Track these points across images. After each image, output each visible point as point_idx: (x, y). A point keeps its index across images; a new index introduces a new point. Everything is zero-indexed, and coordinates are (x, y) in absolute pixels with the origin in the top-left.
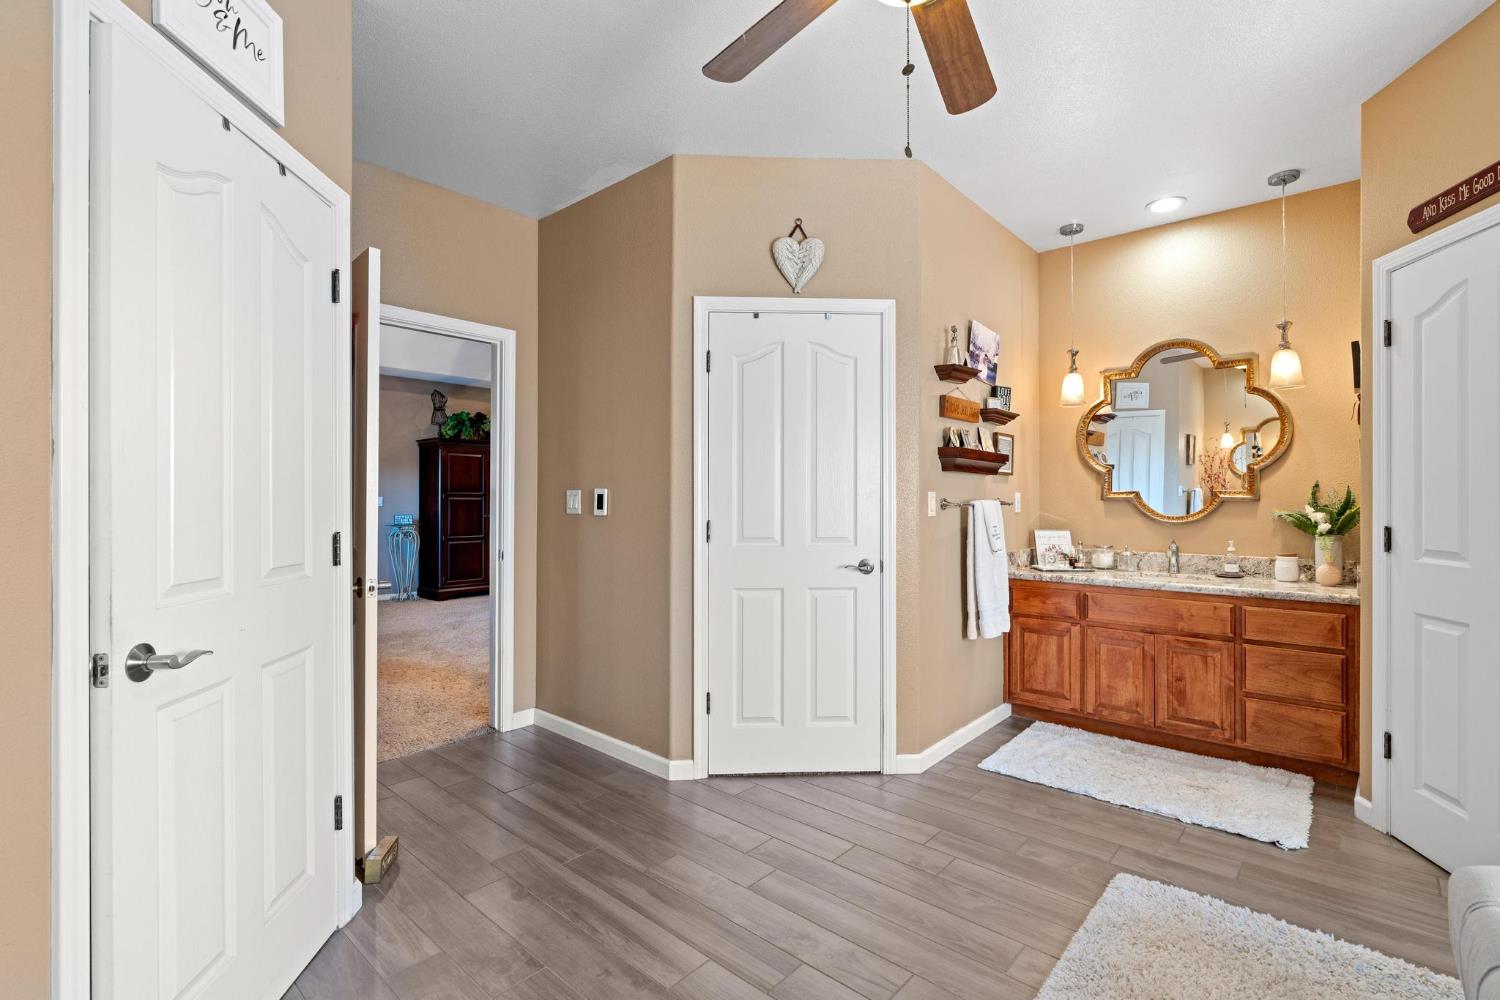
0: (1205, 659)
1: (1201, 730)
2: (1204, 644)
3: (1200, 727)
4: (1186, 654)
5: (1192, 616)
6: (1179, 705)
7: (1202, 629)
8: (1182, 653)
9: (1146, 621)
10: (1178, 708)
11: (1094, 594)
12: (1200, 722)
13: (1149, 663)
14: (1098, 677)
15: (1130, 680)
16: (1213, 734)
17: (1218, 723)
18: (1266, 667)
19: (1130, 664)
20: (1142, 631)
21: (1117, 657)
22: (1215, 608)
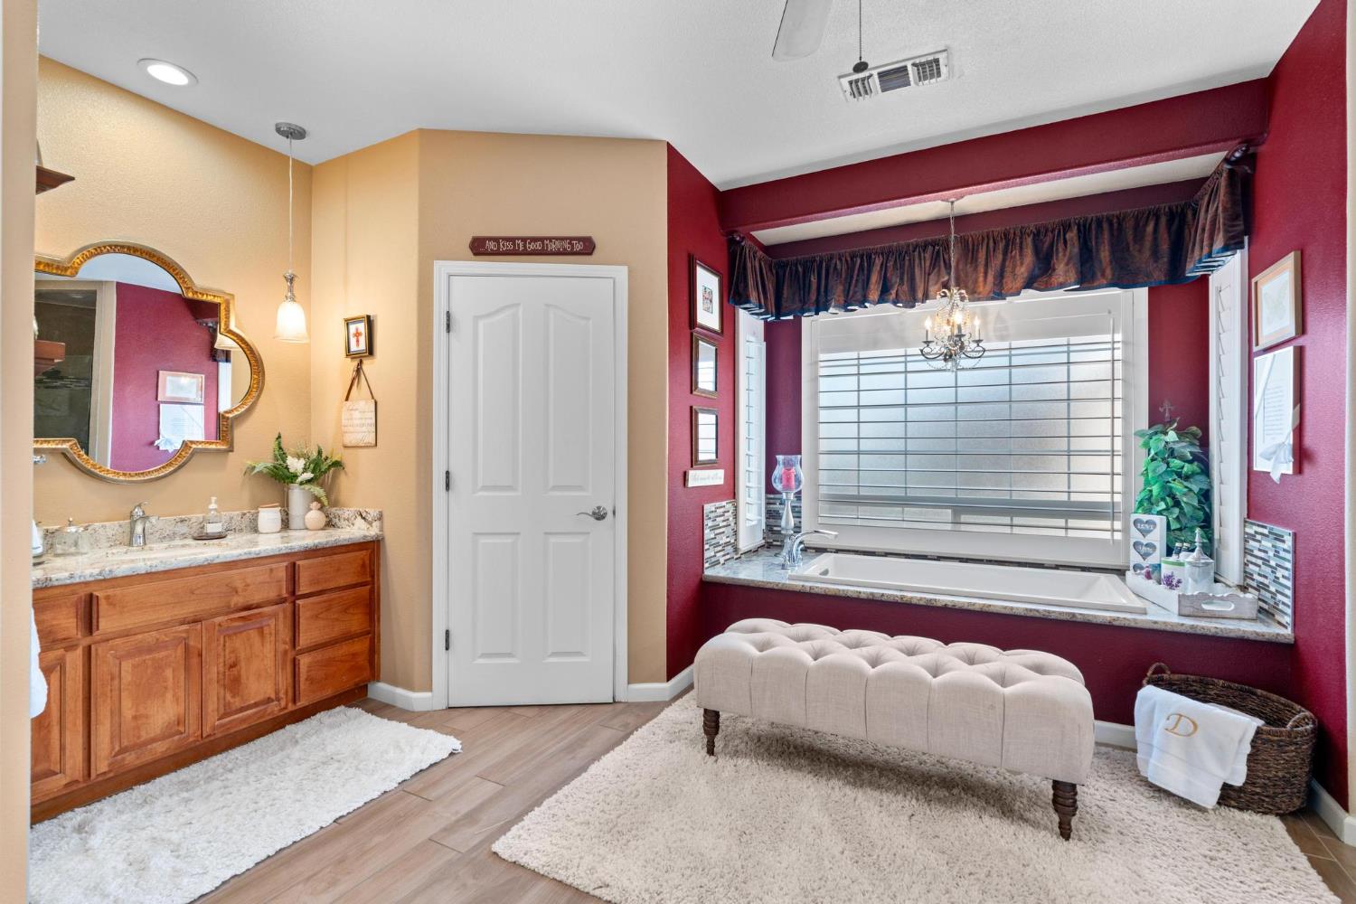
0: (261, 631)
1: (256, 713)
2: (259, 614)
3: (254, 710)
4: (241, 632)
5: (248, 585)
6: (233, 697)
7: (256, 599)
8: (235, 634)
9: (188, 610)
10: (232, 701)
11: (110, 592)
12: (256, 705)
13: (195, 661)
14: (117, 712)
15: (169, 696)
16: (269, 711)
17: (273, 696)
18: (317, 616)
19: (169, 673)
20: (182, 623)
21: (149, 671)
22: (271, 570)
